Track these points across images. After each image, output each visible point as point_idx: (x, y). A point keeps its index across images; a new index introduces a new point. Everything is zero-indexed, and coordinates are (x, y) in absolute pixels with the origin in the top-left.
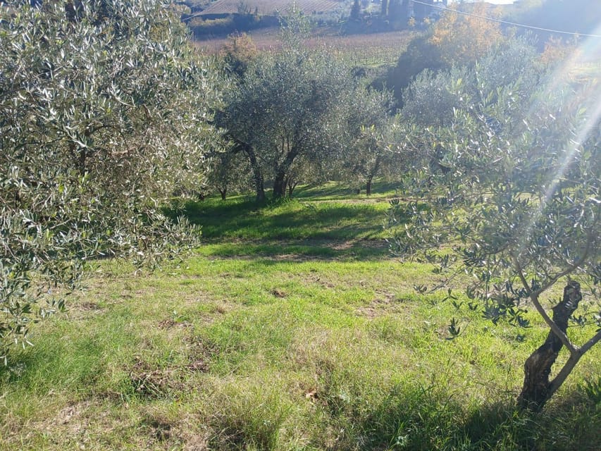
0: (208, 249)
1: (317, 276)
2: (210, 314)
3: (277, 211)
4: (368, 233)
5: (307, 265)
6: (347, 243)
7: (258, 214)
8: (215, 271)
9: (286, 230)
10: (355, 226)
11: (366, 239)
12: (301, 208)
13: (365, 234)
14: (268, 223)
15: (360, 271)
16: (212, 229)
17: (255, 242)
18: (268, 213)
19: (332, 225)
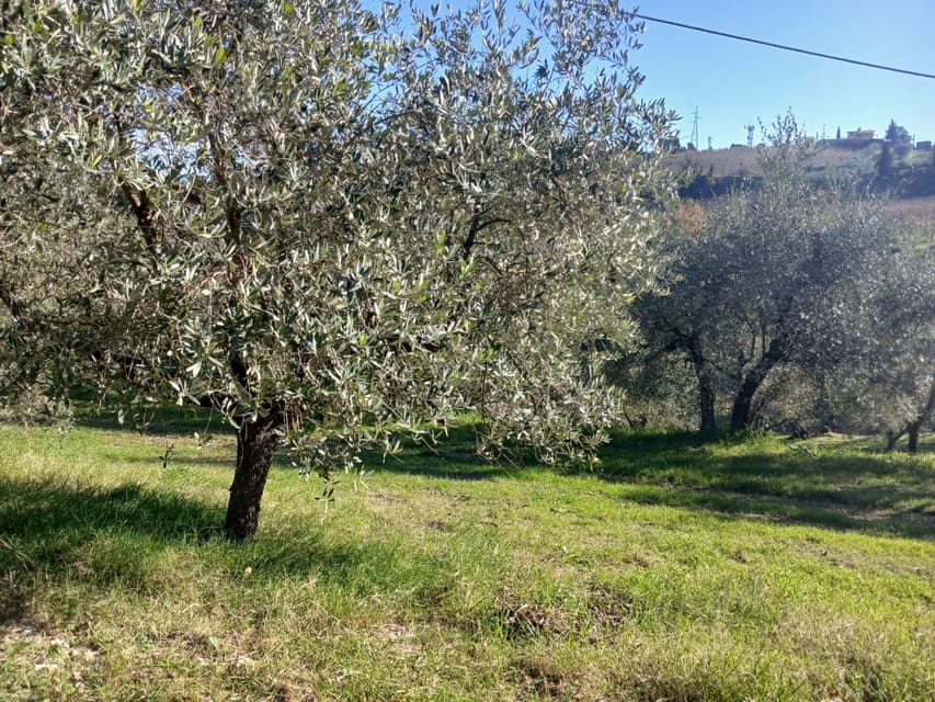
0: (616, 488)
1: (822, 548)
2: (622, 563)
3: (737, 450)
4: (924, 501)
5: (801, 531)
6: (878, 512)
7: (703, 451)
8: (628, 516)
9: (755, 479)
10: (891, 490)
11: (917, 510)
12: (782, 449)
13: (915, 503)
14: (719, 465)
15: (912, 553)
16: (622, 463)
17: (698, 490)
18: (719, 451)
19: (845, 482)
